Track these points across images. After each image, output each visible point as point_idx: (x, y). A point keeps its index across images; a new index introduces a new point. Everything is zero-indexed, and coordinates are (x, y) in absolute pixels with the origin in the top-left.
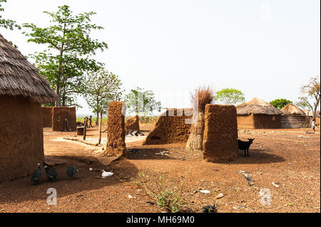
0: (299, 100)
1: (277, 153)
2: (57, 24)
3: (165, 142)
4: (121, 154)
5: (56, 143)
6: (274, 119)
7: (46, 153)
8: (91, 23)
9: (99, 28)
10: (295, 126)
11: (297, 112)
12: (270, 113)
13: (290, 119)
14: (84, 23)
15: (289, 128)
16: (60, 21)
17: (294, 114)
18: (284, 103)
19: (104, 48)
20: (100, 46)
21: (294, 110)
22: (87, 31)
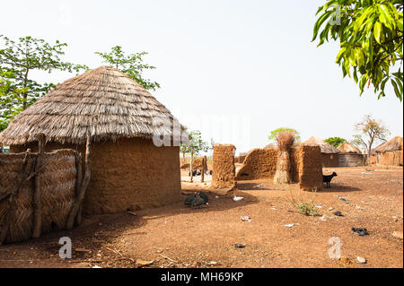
0: (354, 138)
2: (108, 64)
3: (252, 178)
6: (331, 157)
8: (143, 63)
9: (152, 67)
10: (352, 164)
11: (353, 150)
12: (328, 152)
13: (348, 158)
14: (137, 63)
15: (347, 166)
16: (112, 61)
17: (350, 152)
18: (338, 141)
19: (156, 87)
20: (152, 86)
21: (349, 149)
22: (139, 71)
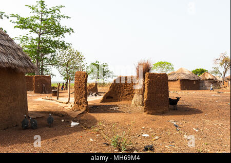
0: (213, 70)
1: (196, 107)
2: (36, 14)
3: (116, 100)
4: (84, 109)
5: (36, 102)
6: (194, 83)
7: (29, 109)
8: (61, 14)
9: (67, 17)
11: (211, 78)
12: (192, 79)
13: (206, 83)
15: (206, 89)
17: (209, 79)
18: (202, 72)
19: (71, 32)
20: (68, 31)
21: (209, 77)
22: (58, 20)
